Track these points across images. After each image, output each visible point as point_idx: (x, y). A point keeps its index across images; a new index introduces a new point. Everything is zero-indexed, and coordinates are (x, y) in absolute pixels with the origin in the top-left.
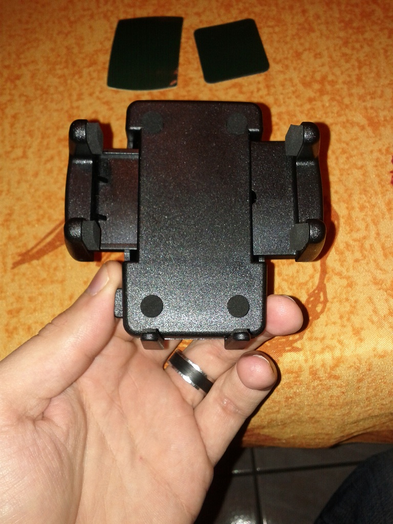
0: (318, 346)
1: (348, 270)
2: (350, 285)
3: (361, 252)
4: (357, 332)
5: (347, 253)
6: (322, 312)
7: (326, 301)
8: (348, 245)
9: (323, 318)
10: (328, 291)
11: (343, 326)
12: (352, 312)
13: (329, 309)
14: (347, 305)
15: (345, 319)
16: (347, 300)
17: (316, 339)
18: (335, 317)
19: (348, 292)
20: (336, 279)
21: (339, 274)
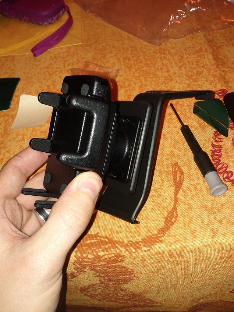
0: (173, 240)
1: (188, 201)
2: (190, 208)
3: (196, 191)
4: (193, 233)
5: (188, 192)
6: (175, 222)
7: (177, 216)
8: (188, 188)
9: (175, 225)
10: (178, 211)
11: (186, 229)
12: (190, 222)
13: (178, 220)
14: (188, 218)
15: (187, 226)
16: (188, 216)
17: (172, 236)
18: (181, 225)
19: (188, 212)
20: (182, 205)
21: (184, 202)
